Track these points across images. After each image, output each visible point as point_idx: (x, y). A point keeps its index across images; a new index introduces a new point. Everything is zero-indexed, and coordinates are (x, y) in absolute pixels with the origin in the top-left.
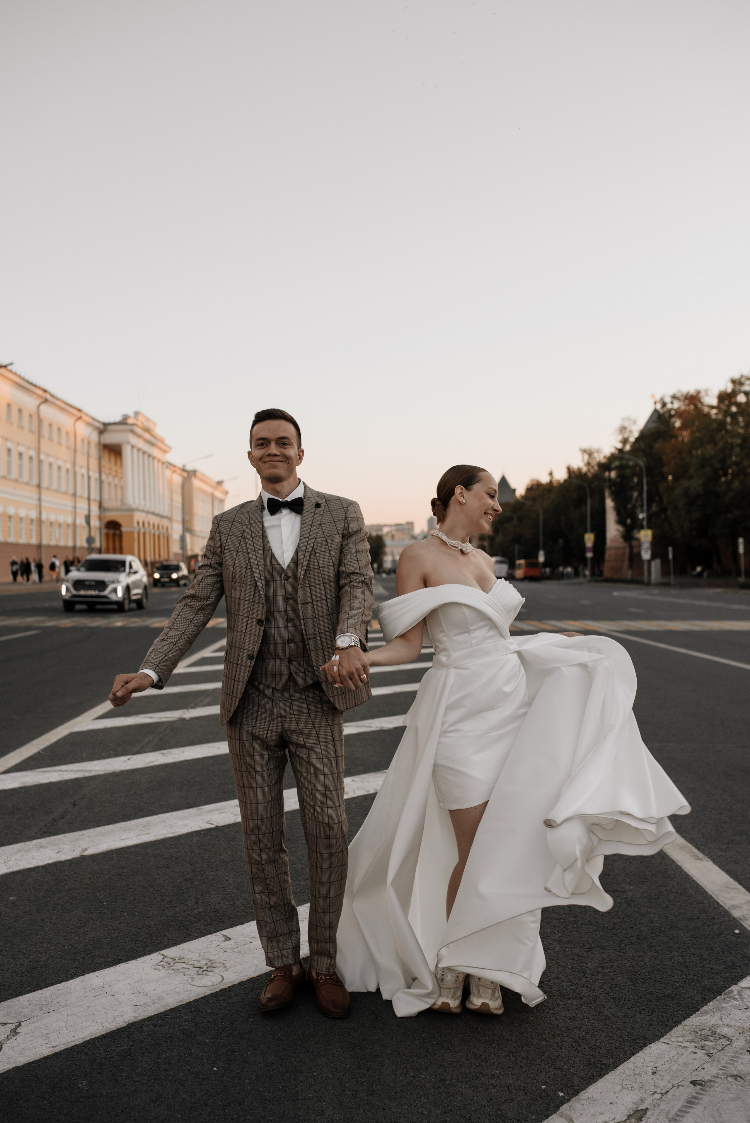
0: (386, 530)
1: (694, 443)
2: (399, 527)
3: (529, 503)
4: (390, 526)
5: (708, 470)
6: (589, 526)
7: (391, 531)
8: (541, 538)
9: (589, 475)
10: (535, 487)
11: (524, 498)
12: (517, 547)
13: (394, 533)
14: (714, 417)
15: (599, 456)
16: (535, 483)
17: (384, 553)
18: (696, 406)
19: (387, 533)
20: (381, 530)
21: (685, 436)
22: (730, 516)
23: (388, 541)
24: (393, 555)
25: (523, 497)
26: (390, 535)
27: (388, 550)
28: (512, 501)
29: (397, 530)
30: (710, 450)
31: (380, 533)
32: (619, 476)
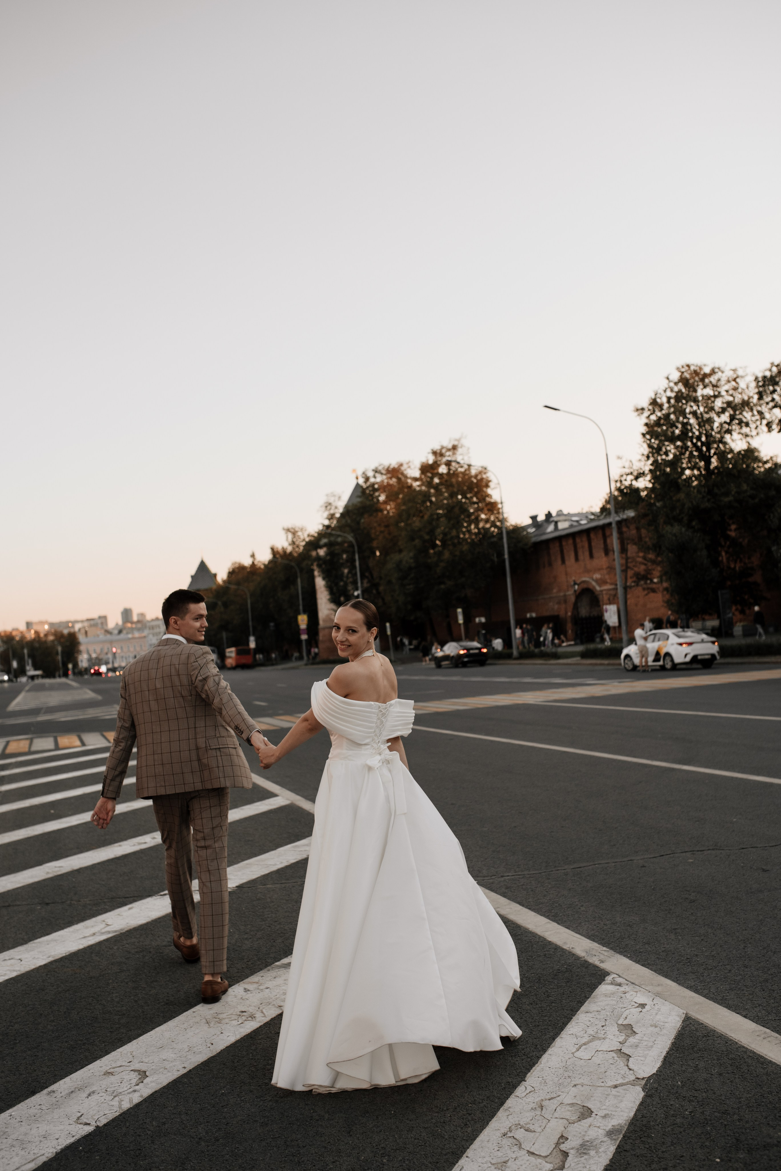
0: (77, 627)
1: (400, 516)
2: (92, 622)
3: (233, 587)
4: (82, 621)
5: (417, 542)
6: (301, 607)
7: (84, 627)
8: (250, 623)
9: (295, 555)
10: (237, 570)
11: (227, 582)
12: (224, 635)
13: (87, 629)
14: (418, 489)
15: (303, 535)
16: (237, 565)
17: (79, 652)
18: (399, 479)
19: (80, 630)
20: (73, 627)
21: (390, 508)
22: (443, 586)
23: (81, 638)
24: (88, 653)
25: (224, 581)
26: (83, 631)
27: (82, 648)
28: (214, 587)
29: (91, 626)
30: (417, 523)
31: (72, 630)
32: (329, 553)
